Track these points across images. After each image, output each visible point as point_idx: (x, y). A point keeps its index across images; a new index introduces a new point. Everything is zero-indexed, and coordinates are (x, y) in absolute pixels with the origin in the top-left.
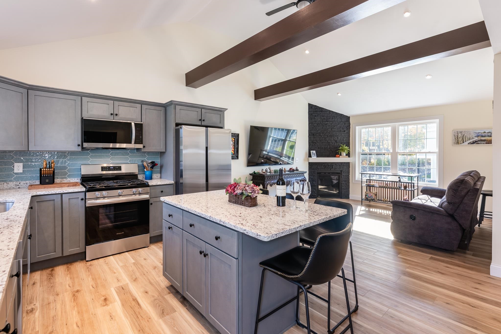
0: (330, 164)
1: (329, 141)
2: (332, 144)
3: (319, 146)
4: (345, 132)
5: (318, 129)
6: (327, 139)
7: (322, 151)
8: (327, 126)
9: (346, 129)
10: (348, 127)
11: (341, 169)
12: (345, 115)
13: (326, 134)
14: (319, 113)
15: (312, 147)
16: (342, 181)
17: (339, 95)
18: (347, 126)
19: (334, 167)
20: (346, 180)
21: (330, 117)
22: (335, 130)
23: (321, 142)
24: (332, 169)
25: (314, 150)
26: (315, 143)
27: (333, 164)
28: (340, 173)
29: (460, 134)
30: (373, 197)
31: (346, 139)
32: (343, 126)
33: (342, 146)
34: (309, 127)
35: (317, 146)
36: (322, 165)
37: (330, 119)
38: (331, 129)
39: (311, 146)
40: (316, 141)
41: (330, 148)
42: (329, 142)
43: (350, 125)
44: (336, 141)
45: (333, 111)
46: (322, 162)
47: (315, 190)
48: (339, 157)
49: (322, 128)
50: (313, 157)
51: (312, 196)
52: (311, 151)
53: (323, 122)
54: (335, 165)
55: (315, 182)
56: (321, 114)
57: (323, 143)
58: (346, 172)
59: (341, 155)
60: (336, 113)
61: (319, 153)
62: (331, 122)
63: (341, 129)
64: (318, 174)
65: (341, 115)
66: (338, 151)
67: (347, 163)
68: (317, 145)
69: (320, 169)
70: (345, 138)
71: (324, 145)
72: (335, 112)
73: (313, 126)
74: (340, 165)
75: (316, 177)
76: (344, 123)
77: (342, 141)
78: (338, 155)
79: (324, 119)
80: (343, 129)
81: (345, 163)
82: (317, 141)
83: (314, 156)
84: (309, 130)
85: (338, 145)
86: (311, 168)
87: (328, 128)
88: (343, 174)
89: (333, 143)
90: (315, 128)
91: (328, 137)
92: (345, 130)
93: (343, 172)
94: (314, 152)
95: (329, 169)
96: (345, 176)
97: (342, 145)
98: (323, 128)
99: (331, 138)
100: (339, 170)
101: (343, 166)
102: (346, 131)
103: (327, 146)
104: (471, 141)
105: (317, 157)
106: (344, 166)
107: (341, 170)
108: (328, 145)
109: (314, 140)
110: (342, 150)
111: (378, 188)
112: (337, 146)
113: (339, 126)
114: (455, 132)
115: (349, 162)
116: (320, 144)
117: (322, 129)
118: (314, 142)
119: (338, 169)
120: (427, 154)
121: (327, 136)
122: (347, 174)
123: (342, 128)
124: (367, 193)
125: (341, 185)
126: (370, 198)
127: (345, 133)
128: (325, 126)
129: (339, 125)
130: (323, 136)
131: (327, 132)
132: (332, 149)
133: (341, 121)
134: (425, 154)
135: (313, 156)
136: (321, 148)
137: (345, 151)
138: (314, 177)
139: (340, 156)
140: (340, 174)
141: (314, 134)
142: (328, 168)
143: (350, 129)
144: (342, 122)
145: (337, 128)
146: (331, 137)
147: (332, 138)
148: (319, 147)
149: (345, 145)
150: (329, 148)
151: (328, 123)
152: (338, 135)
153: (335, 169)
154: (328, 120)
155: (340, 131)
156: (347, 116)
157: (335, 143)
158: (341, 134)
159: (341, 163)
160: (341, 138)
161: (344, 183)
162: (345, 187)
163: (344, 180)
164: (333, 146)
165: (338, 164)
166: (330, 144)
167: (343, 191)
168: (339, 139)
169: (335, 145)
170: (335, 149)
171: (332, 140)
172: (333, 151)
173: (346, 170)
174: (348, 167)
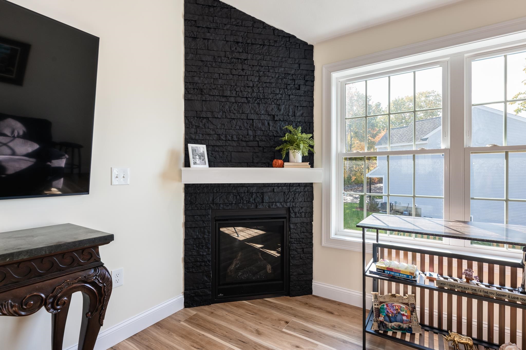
0: (254, 190)
1: (252, 116)
2: (260, 125)
3: (220, 132)
4: (299, 89)
5: (216, 76)
6: (247, 108)
7: (229, 148)
8: (245, 67)
9: (302, 82)
10: (307, 75)
11: (288, 204)
12: (299, 39)
13: (241, 91)
14: (218, 21)
15: (196, 133)
16: (290, 242)
18: (305, 72)
19: (266, 198)
20: (303, 237)
21: (255, 39)
22: (272, 81)
23: (226, 117)
24: (260, 207)
25: (203, 142)
26: (208, 118)
27: (265, 190)
28: (285, 218)
30: (404, 318)
31: (301, 112)
32: (293, 72)
33: (290, 132)
34: (186, 65)
35: (213, 130)
36: (229, 193)
37: (254, 47)
38: (257, 78)
39: (193, 130)
40: (209, 115)
41: (255, 136)
42: (253, 120)
43: (313, 71)
44: (274, 116)
46: (230, 185)
47: (208, 276)
48: (283, 167)
49: (228, 71)
50: (195, 166)
51: (196, 298)
52: (190, 146)
53: (232, 52)
54: (269, 194)
55: (208, 248)
56: (228, 26)
57: (234, 122)
58: (303, 214)
59: (287, 159)
60: (274, 30)
61: (221, 154)
62: (259, 57)
63: (290, 82)
64: (217, 223)
65: (289, 37)
66: (277, 148)
67: (306, 185)
68: (212, 127)
69: (222, 206)
70: (299, 108)
71: (238, 127)
72: (271, 27)
73: (200, 64)
74: (284, 192)
75: (209, 232)
76: (297, 61)
77: (292, 119)
78: (280, 162)
79: (238, 43)
80: (294, 80)
81: (299, 185)
82: (212, 112)
83: (198, 161)
84: (186, 77)
85: (280, 126)
86: (191, 203)
87: (249, 73)
88: (293, 220)
89: (263, 124)
90: (206, 70)
91: (249, 102)
92: (299, 85)
93: (293, 215)
94: (202, 148)
95: (253, 206)
96: (299, 225)
97: (291, 128)
98: (234, 72)
99: (259, 106)
100: (283, 206)
101: (295, 194)
102: (303, 88)
103: (245, 132)
105: (210, 166)
106: (297, 195)
107: (289, 208)
108: (248, 130)
109: (205, 109)
110: (291, 142)
111: (436, 293)
112: (277, 131)
113: (283, 69)
115: (312, 184)
116: (224, 124)
117: (231, 76)
118: (204, 118)
119: (278, 204)
121: (247, 98)
122: (305, 220)
123: (290, 77)
124: (381, 300)
125: (290, 254)
126: (393, 324)
127: (301, 92)
128: (240, 66)
129: (281, 67)
130: (233, 100)
131: (244, 87)
132: (262, 141)
133: (289, 58)
135: (195, 163)
136: (226, 137)
137: (302, 146)
138: (204, 233)
139: (285, 164)
140: (284, 220)
141: (201, 90)
142: (249, 202)
143: (313, 81)
144: (290, 60)
145: (277, 76)
146: (258, 104)
147: (261, 105)
148: (218, 135)
149: (300, 128)
150: (252, 138)
151: (250, 56)
152: (281, 99)
153: (271, 204)
154: (250, 48)
155: (287, 87)
156: (305, 44)
157: (269, 124)
158: (289, 95)
159: (287, 186)
160: (289, 107)
161: (298, 247)
162: (301, 259)
163: (298, 237)
164: (265, 133)
165: (280, 188)
166: (254, 124)
167: (295, 274)
168: (281, 112)
169: (271, 128)
170: (270, 139)
171: (263, 112)
172: (264, 149)
173: (302, 208)
174: (307, 198)
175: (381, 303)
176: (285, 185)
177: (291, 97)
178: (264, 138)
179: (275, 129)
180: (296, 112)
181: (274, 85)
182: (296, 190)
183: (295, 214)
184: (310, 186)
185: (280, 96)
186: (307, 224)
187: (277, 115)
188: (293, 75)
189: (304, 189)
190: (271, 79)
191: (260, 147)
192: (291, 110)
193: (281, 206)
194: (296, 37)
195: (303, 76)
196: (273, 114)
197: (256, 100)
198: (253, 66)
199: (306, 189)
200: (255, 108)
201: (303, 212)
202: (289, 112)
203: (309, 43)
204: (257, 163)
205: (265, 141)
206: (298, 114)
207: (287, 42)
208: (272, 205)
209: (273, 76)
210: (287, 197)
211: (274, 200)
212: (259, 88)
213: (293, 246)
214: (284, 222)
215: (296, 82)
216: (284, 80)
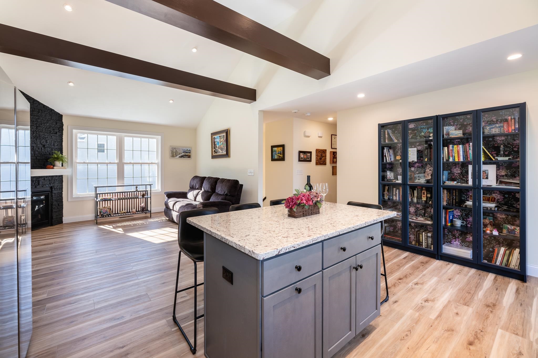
0: (34, 179)
2: (37, 149)
4: (56, 134)
9: (58, 131)
10: (60, 128)
11: (51, 185)
12: (56, 112)
16: (52, 202)
17: (71, 84)
18: (59, 126)
19: (41, 183)
20: (58, 199)
21: (35, 109)
24: (38, 187)
27: (40, 179)
28: (50, 191)
29: (174, 149)
30: (108, 212)
31: (57, 144)
32: (53, 126)
38: (36, 127)
41: (34, 154)
42: (33, 146)
43: (63, 126)
45: (39, 102)
48: (53, 169)
54: (42, 181)
58: (58, 189)
60: (44, 106)
63: (52, 130)
65: (51, 110)
66: (49, 160)
67: (59, 176)
70: (56, 142)
72: (43, 104)
74: (49, 180)
76: (55, 121)
77: (53, 147)
78: (51, 166)
80: (54, 130)
81: (56, 176)
85: (48, 150)
88: (54, 192)
89: (39, 149)
92: (56, 132)
93: (53, 190)
95: (34, 187)
96: (56, 194)
97: (54, 152)
99: (37, 140)
100: (49, 186)
101: (54, 180)
102: (58, 133)
104: (180, 155)
106: (56, 180)
107: (52, 187)
113: (48, 124)
114: (171, 148)
115: (62, 176)
120: (150, 165)
122: (59, 191)
123: (52, 128)
125: (52, 207)
129: (48, 123)
132: (38, 156)
133: (51, 119)
134: (148, 165)
139: (54, 167)
140: (49, 192)
143: (63, 130)
144: (52, 120)
145: (46, 127)
149: (57, 151)
152: (47, 137)
155: (50, 132)
156: (59, 114)
157: (41, 149)
158: (52, 136)
159: (51, 177)
160: (51, 142)
161: (56, 204)
162: (58, 208)
163: (56, 199)
164: (40, 153)
165: (48, 178)
166: (34, 148)
167: (55, 215)
168: (48, 144)
169: (43, 150)
170: (42, 156)
171: (38, 143)
172: (39, 160)
173: (58, 186)
174: (60, 182)
175: (101, 210)
176: (50, 176)
177: (53, 137)
178: (39, 155)
179: (45, 151)
180: (55, 144)
181: (44, 131)
182: (55, 178)
183: (55, 189)
184: (61, 176)
185: (47, 136)
186: (60, 193)
187: (46, 145)
188: (53, 127)
189: (59, 178)
190: (43, 128)
191: (37, 159)
192: (52, 143)
193: (48, 186)
194: (54, 110)
195: (58, 128)
196: (44, 144)
197: (35, 138)
198: (33, 121)
199: (60, 178)
200: (34, 141)
201: (58, 188)
202: (51, 143)
203: (61, 114)
204: (36, 167)
205: (40, 157)
206: (56, 145)
207: (50, 112)
208: (44, 186)
209: (44, 127)
210: (51, 182)
211: (44, 184)
212: (37, 132)
213: (54, 203)
214: (49, 193)
215: (55, 131)
216: (49, 129)
